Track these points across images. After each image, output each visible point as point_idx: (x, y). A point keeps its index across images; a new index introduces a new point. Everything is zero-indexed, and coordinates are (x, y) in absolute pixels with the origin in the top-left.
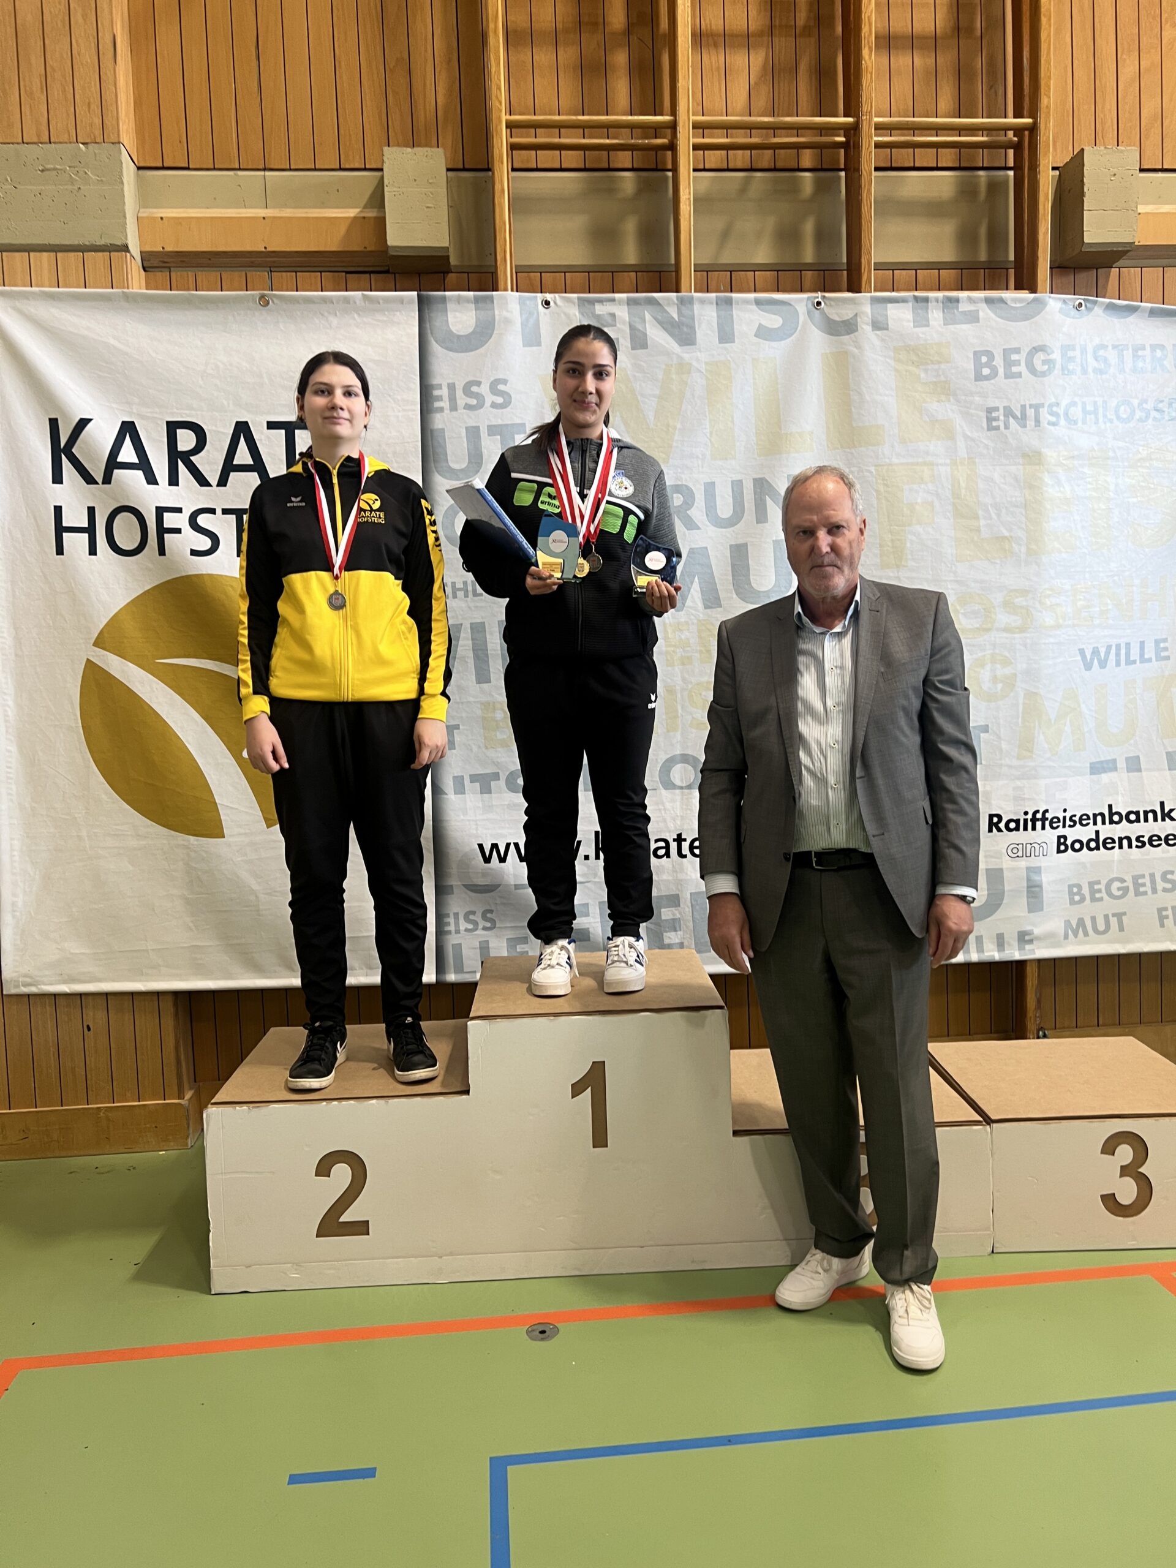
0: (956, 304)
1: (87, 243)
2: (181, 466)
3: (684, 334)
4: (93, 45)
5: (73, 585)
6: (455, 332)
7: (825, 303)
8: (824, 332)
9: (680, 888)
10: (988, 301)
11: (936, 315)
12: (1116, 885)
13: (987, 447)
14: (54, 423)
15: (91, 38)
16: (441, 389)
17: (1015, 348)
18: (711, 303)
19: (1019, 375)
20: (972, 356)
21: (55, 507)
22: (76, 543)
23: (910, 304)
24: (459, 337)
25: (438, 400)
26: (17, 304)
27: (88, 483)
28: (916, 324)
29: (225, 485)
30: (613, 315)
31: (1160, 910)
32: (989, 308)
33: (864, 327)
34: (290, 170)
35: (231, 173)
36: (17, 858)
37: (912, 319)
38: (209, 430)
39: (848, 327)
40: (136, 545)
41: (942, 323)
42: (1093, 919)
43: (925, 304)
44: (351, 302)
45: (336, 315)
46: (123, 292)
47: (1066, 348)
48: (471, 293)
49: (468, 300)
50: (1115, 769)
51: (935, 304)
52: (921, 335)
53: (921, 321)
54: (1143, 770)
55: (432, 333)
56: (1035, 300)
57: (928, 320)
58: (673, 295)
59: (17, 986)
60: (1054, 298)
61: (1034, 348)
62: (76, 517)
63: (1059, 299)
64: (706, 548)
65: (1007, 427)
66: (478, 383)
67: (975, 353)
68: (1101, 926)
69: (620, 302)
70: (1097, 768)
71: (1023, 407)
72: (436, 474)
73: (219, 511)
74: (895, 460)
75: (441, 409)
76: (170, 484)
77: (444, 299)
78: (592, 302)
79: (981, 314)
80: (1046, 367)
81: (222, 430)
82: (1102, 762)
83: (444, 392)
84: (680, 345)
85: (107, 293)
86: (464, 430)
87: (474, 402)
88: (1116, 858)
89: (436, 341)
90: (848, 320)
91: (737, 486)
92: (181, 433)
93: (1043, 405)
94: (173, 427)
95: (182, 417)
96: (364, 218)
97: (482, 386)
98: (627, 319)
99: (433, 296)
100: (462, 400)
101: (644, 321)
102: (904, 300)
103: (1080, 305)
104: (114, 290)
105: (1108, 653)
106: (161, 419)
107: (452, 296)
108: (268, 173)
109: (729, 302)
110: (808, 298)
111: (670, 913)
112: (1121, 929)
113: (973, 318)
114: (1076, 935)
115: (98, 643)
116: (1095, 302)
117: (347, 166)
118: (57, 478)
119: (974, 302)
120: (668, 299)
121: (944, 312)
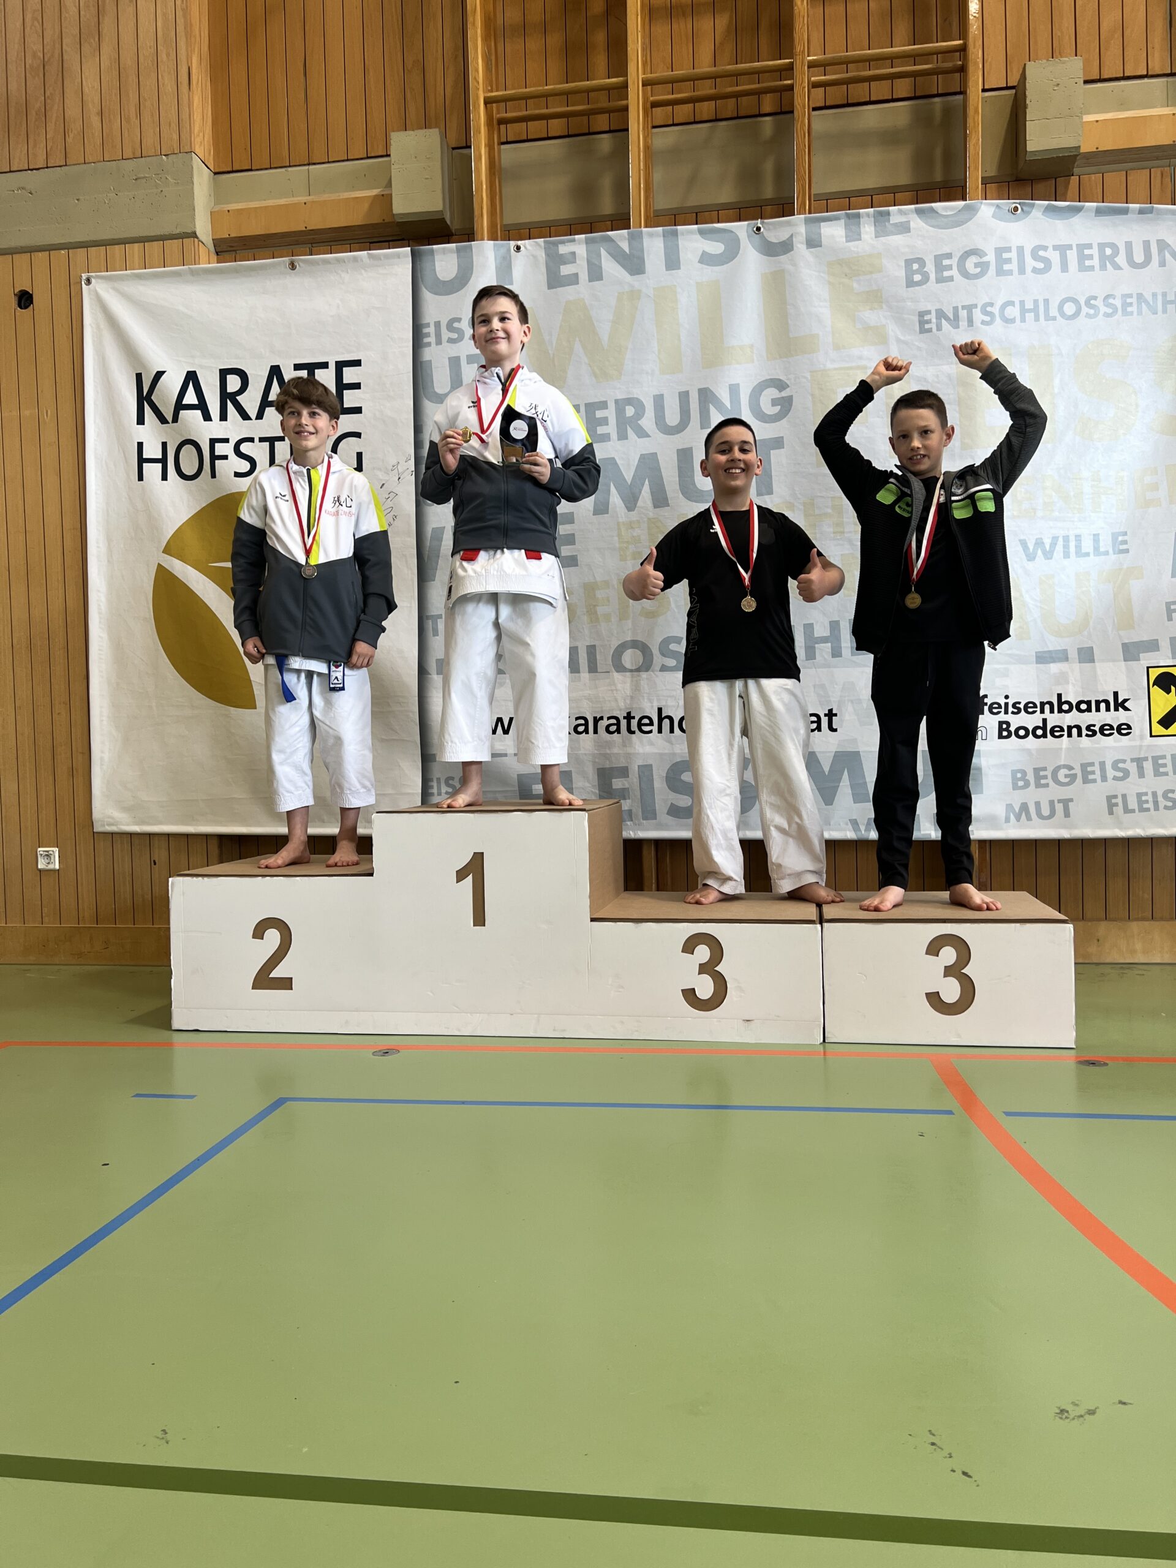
0: (887, 217)
1: (167, 233)
2: (229, 404)
3: (634, 264)
4: (173, 77)
5: (149, 504)
6: (441, 279)
7: (764, 228)
8: (761, 253)
9: (629, 761)
10: (919, 212)
11: (868, 229)
12: (1063, 772)
13: (919, 349)
14: (139, 377)
15: (172, 72)
16: (429, 327)
17: (947, 254)
18: (660, 236)
19: (951, 279)
20: (903, 264)
21: (138, 443)
22: (153, 471)
23: (842, 221)
24: (444, 282)
25: (427, 337)
26: (116, 285)
27: (162, 423)
28: (848, 239)
29: (262, 419)
30: (574, 253)
31: (1109, 798)
32: (919, 217)
33: (799, 246)
34: (329, 162)
35: (283, 170)
36: (105, 723)
37: (844, 234)
38: (250, 374)
39: (786, 247)
40: (195, 471)
41: (873, 236)
42: (1038, 804)
43: (857, 220)
44: (359, 260)
45: (348, 273)
46: (189, 268)
47: (999, 251)
48: (454, 245)
49: (451, 251)
50: (1066, 659)
51: (867, 219)
52: (853, 249)
53: (854, 235)
54: (1096, 661)
55: (422, 281)
56: (966, 207)
57: (860, 234)
58: (625, 231)
59: (104, 826)
60: (985, 204)
61: (966, 252)
62: (152, 451)
63: (992, 205)
64: (656, 453)
65: (939, 328)
66: (459, 320)
67: (906, 261)
68: (1046, 812)
69: (580, 242)
70: (1044, 658)
71: (956, 309)
72: (425, 399)
73: (257, 440)
74: (829, 366)
75: (429, 344)
76: (221, 420)
77: (432, 251)
78: (556, 244)
79: (912, 225)
80: (978, 270)
81: (260, 373)
82: (1050, 651)
83: (431, 330)
84: (631, 275)
85: (180, 270)
86: (447, 360)
87: (455, 336)
88: (1064, 746)
89: (426, 289)
90: (784, 241)
91: (684, 397)
92: (229, 377)
93: (976, 306)
94: (224, 373)
95: (231, 365)
96: (383, 195)
97: (462, 322)
98: (585, 256)
99: (424, 249)
100: (446, 335)
101: (600, 256)
102: (837, 218)
103: (1016, 209)
104: (185, 267)
105: (1054, 544)
106: (217, 368)
107: (439, 248)
108: (311, 167)
109: (675, 234)
110: (748, 224)
111: (620, 784)
112: (1067, 814)
113: (905, 228)
114: (1018, 819)
115: (167, 550)
116: (1033, 205)
117: (373, 155)
118: (141, 420)
119: (906, 214)
120: (621, 236)
121: (875, 225)
